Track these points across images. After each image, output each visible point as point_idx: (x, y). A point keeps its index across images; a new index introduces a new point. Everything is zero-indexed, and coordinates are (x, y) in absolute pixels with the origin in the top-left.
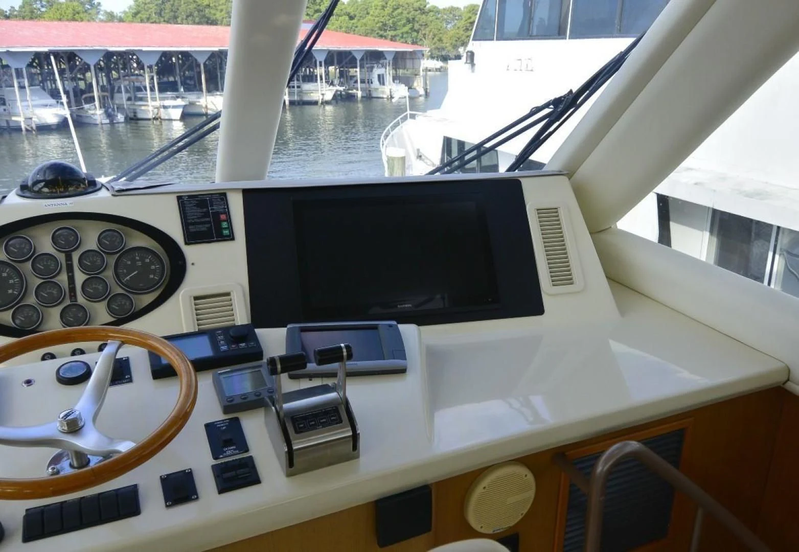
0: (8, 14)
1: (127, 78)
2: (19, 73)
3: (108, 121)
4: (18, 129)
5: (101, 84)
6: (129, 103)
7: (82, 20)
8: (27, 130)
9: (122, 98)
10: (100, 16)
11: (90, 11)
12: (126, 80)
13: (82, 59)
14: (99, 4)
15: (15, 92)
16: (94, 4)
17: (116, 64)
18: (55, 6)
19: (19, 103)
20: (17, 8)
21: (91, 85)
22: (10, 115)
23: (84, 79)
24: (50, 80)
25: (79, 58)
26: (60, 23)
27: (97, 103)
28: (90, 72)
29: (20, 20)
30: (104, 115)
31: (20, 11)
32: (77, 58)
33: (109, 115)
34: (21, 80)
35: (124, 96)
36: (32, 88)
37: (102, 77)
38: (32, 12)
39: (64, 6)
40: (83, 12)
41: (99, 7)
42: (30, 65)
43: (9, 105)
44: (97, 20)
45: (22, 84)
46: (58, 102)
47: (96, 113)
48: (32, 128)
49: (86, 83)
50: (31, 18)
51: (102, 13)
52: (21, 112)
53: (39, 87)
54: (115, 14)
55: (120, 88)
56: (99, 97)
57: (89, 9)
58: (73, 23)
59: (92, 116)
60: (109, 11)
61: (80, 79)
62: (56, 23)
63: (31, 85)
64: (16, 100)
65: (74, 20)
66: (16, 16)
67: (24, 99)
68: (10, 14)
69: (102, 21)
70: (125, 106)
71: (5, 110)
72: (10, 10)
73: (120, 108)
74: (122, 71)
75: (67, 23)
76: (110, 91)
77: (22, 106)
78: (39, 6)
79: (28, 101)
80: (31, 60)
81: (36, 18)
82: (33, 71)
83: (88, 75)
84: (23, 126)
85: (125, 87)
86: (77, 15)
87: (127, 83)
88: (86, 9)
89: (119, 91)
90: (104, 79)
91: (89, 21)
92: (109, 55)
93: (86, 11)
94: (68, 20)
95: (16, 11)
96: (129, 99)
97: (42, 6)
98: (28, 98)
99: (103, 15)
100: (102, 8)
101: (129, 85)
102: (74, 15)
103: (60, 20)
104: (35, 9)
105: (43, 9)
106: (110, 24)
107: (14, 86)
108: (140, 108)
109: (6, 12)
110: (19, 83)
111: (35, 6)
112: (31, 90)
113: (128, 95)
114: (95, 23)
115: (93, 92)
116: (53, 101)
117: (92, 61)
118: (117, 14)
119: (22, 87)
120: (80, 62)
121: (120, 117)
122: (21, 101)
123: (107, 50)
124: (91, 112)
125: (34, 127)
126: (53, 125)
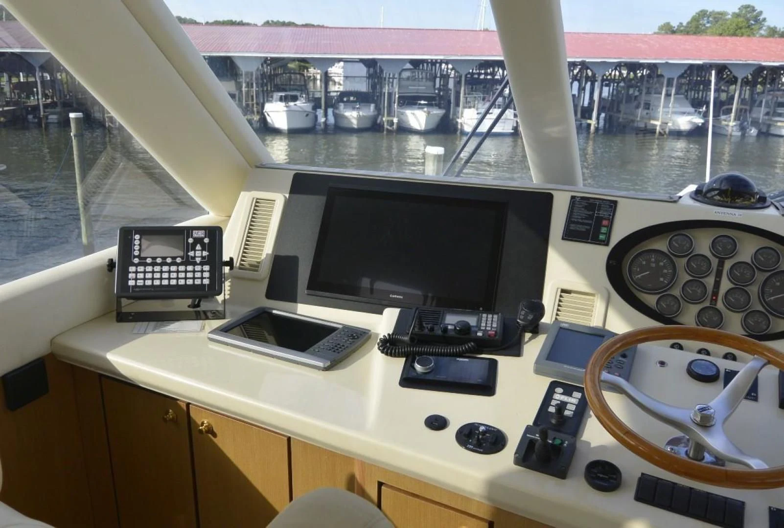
0: (675, 29)
1: (772, 93)
2: (670, 83)
3: (739, 134)
4: (653, 131)
5: (742, 97)
6: (767, 117)
7: (742, 35)
8: (660, 133)
9: (760, 113)
10: (762, 32)
11: (753, 27)
12: (770, 94)
13: (731, 73)
14: (764, 20)
15: (660, 98)
16: (759, 20)
17: (765, 79)
18: (720, 22)
19: (661, 109)
20: (685, 24)
21: (732, 98)
22: (650, 119)
23: (727, 92)
24: (695, 90)
25: (730, 71)
26: (721, 38)
27: (733, 115)
28: (736, 85)
29: (684, 34)
30: (738, 127)
31: (686, 27)
32: (727, 71)
33: (743, 129)
34: (669, 88)
35: (763, 110)
36: (677, 96)
37: (745, 91)
38: (697, 27)
39: (728, 22)
40: (746, 28)
41: (763, 23)
42: (681, 76)
43: (652, 110)
44: (758, 36)
45: (669, 92)
46: (696, 111)
47: (731, 124)
48: (665, 132)
49: (727, 95)
50: (695, 33)
51: (764, 28)
52: (660, 117)
53: (682, 96)
54: (778, 30)
55: (761, 102)
56: (737, 110)
57: (752, 24)
58: (734, 38)
59: (726, 127)
60: (772, 26)
61: (723, 91)
62: (718, 38)
63: (677, 93)
64: (660, 106)
65: (734, 34)
66: (681, 31)
67: (666, 106)
68: (677, 30)
69: (762, 36)
70: (761, 121)
71: (647, 114)
72: (678, 26)
73: (755, 123)
74: (769, 86)
75: (728, 38)
76: (749, 104)
77: (663, 112)
78: (705, 22)
79: (669, 108)
80: (683, 71)
81: (699, 33)
82: (683, 81)
83: (733, 87)
84: (658, 129)
85: (767, 102)
86: (739, 30)
87: (770, 97)
88: (750, 24)
89: (760, 105)
90: (748, 92)
91: (749, 36)
92: (761, 69)
93: (749, 27)
94: (729, 35)
95: (683, 26)
96: (767, 114)
97: (708, 22)
98: (670, 105)
99: (765, 31)
100: (766, 24)
101: (772, 99)
102: (736, 30)
103: (721, 35)
104: (701, 24)
105: (708, 25)
106: (771, 39)
107: (661, 94)
108: (776, 124)
109: (674, 27)
110: (667, 91)
111: (701, 22)
112: (675, 99)
113: (768, 110)
114: (754, 38)
115: (732, 104)
116: (692, 110)
117: (740, 75)
118: (780, 29)
119: (668, 95)
120: (728, 75)
121: (753, 131)
122: (664, 107)
123: (760, 65)
124: (724, 123)
125: (667, 132)
126: (685, 131)
